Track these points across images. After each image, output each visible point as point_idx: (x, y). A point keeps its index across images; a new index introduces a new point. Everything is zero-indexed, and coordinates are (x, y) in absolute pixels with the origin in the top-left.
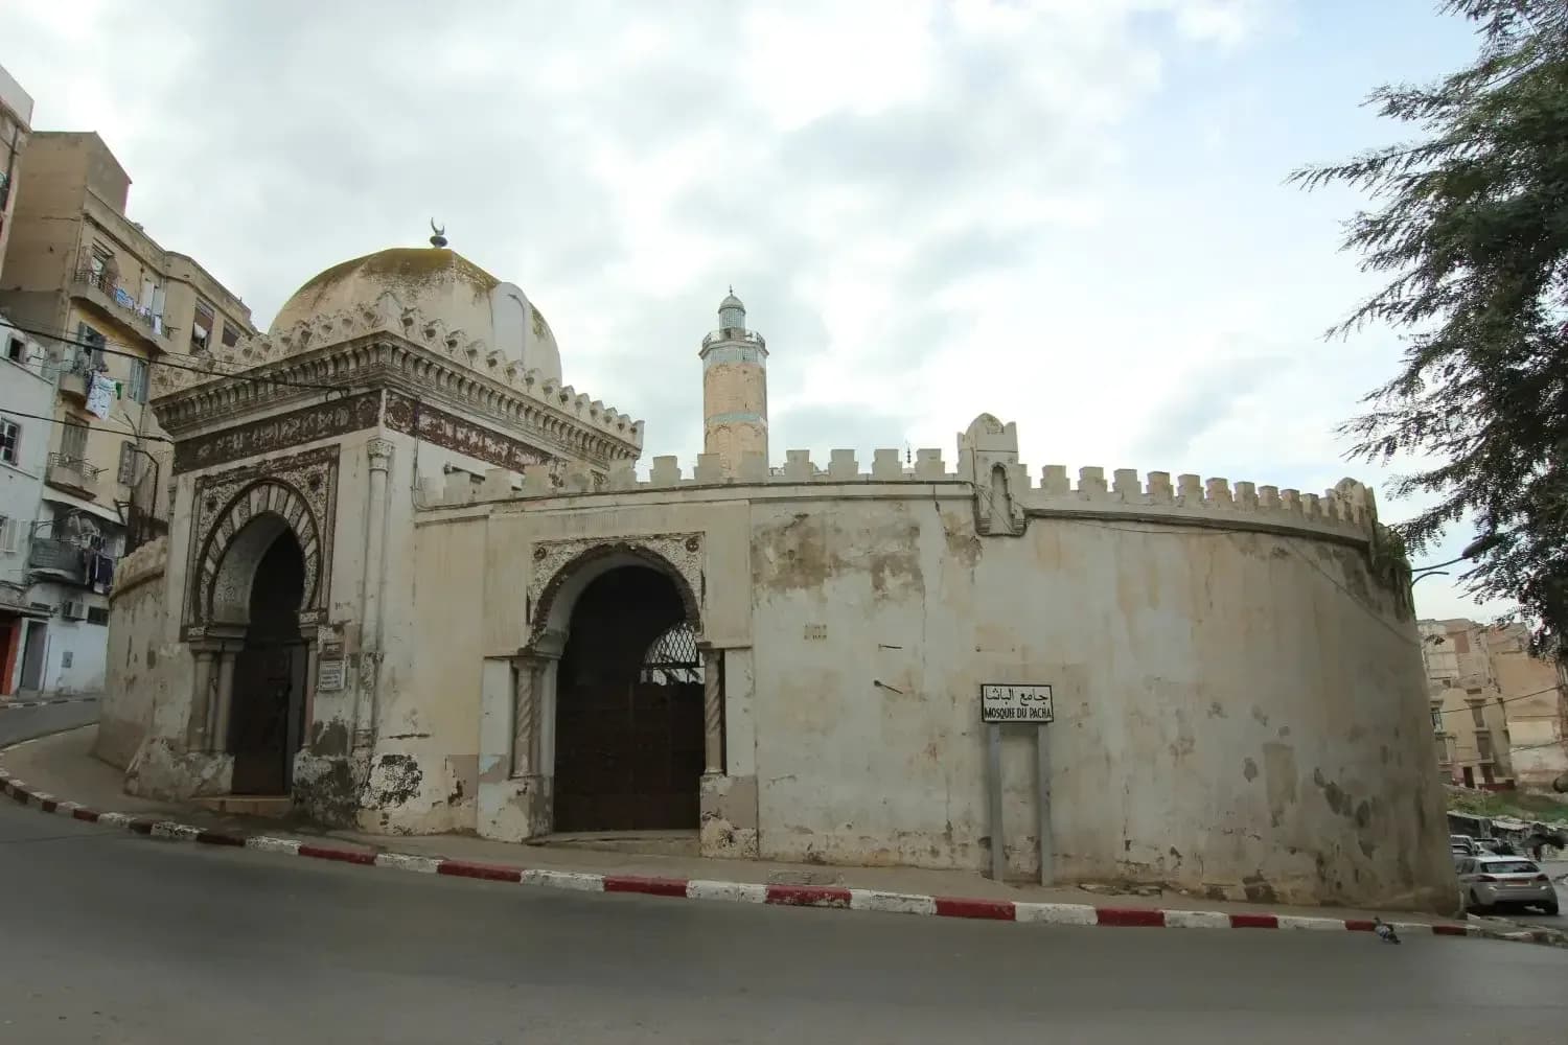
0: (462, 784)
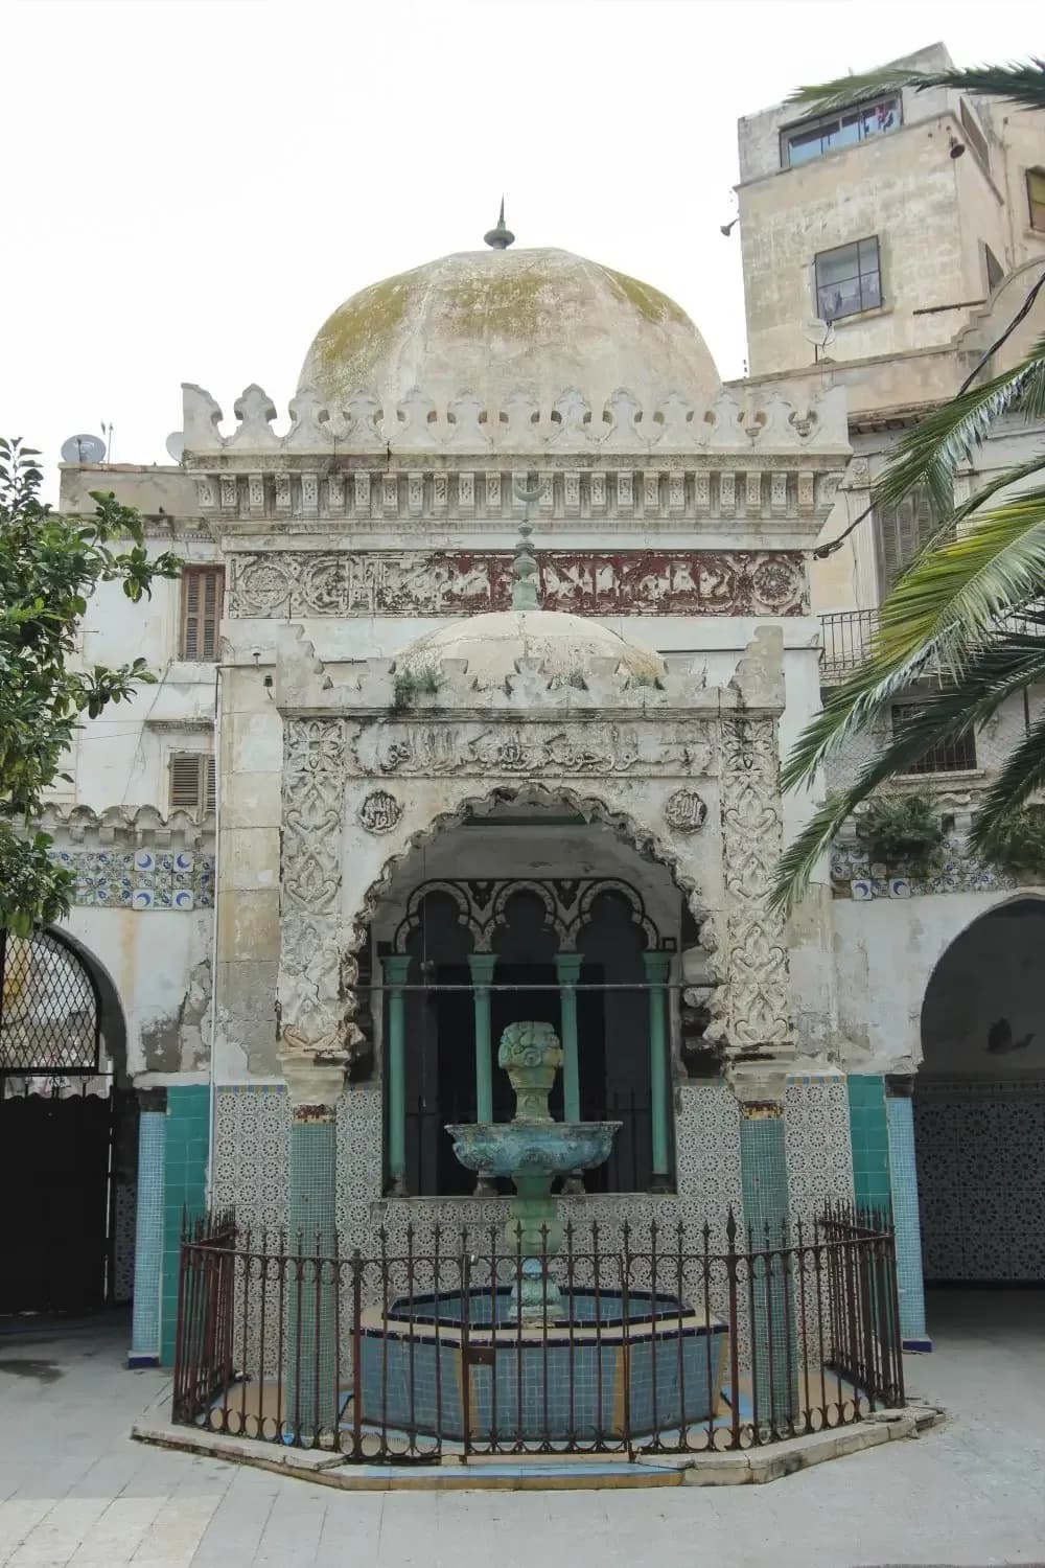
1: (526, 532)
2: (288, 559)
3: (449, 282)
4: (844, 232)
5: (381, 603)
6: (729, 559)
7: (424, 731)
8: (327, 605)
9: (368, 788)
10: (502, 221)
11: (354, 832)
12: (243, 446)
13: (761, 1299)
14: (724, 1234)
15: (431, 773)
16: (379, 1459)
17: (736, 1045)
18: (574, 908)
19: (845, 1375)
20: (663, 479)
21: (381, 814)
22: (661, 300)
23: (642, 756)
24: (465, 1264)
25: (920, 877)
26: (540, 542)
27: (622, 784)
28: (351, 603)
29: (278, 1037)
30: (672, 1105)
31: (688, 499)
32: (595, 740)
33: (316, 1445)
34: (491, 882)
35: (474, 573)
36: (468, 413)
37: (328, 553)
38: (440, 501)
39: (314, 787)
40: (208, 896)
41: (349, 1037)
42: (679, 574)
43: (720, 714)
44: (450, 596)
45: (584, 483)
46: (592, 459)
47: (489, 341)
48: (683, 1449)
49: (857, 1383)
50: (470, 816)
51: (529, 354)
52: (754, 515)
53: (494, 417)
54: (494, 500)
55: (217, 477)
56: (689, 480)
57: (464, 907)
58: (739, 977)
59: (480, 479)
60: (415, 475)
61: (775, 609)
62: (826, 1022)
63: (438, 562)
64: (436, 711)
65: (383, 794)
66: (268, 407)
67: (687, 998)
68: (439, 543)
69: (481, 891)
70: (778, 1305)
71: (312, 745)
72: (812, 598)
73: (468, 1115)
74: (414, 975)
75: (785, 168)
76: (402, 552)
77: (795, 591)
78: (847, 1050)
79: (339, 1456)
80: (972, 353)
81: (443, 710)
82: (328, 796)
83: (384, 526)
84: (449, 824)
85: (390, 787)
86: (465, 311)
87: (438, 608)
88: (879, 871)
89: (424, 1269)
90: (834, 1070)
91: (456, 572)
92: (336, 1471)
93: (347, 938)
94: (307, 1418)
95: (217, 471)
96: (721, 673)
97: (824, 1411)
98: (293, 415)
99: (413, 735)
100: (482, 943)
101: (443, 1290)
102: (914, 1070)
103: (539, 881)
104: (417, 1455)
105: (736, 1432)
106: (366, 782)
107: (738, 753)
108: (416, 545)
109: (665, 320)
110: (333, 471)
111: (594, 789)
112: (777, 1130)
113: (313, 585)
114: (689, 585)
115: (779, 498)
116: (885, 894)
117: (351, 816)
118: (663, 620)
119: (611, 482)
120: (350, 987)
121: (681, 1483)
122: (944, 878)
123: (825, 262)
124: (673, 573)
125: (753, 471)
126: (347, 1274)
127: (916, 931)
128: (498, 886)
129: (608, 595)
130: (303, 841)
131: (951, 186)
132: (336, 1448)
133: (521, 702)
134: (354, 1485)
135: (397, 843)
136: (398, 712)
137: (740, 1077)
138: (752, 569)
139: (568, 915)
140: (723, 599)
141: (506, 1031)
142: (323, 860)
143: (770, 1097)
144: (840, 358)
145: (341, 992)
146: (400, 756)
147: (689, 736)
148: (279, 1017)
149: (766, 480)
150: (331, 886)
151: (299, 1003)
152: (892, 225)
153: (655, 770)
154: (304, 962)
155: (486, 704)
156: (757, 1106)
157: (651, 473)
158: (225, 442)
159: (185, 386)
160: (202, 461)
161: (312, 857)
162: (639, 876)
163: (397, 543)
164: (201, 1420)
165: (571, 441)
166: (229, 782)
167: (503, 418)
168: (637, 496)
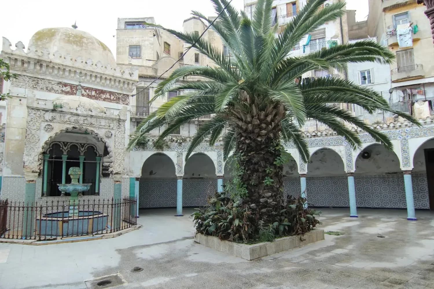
1: (80, 82)
2: (26, 77)
3: (65, 32)
4: (135, 43)
5: (47, 89)
6: (116, 94)
7: (59, 114)
8: (35, 88)
9: (46, 123)
10: (75, 24)
11: (43, 131)
12: (18, 53)
13: (116, 211)
14: (111, 201)
15: (60, 122)
16: (45, 240)
17: (115, 172)
18: (84, 148)
19: (126, 222)
20: (106, 78)
21: (49, 128)
22: (107, 47)
23: (101, 124)
24: (63, 207)
25: (144, 148)
26: (82, 85)
27: (97, 129)
28: (40, 88)
29: (24, 167)
30: (100, 182)
31: (110, 83)
32: (93, 121)
33: (30, 239)
34: (67, 143)
35: (67, 87)
36: (68, 58)
37: (35, 78)
38: (61, 73)
39: (34, 122)
40: (3, 140)
41: (40, 168)
42: (107, 95)
43: (116, 119)
44: (62, 91)
45: (91, 75)
46: (93, 72)
47: (73, 45)
48: (102, 234)
49: (128, 222)
50: (67, 131)
51: (81, 50)
52: (121, 87)
53: (74, 60)
54: (72, 75)
55: (10, 58)
56: (110, 79)
57: (62, 146)
58: (116, 161)
59: (70, 71)
60: (56, 67)
61: (124, 103)
62: (127, 169)
63: (60, 84)
64: (62, 111)
65: (50, 125)
66: (23, 46)
67: (104, 165)
68: (60, 80)
69: (65, 144)
70: (119, 211)
71: (34, 114)
72: (130, 103)
73: (60, 182)
74: (51, 157)
75: (125, 29)
76: (52, 80)
77: (127, 101)
78: (129, 174)
79: (35, 240)
80: (154, 68)
81: (63, 111)
82: (38, 124)
83: (48, 75)
84: (63, 132)
85: (51, 124)
86: (68, 39)
87: (59, 92)
88: (137, 147)
89: (50, 208)
90: (127, 177)
91: (64, 86)
92: (36, 243)
93: (41, 150)
94: (28, 234)
95: (10, 56)
96: (116, 113)
97: (125, 227)
98: (29, 49)
99: (57, 115)
100: (65, 153)
101: (53, 212)
102: (140, 177)
103: (77, 143)
104: (52, 239)
105: (111, 230)
106: (46, 122)
107: (118, 126)
108: (56, 80)
109: (107, 51)
110: (38, 62)
111: (92, 129)
112: (120, 185)
113: (32, 83)
114: (109, 97)
115: (126, 86)
116: (138, 150)
117: (42, 128)
118: (104, 102)
119: (96, 76)
120: (40, 159)
121: (102, 239)
122: (147, 149)
123: (131, 47)
124: (106, 94)
125: (122, 80)
126: (39, 209)
127: (142, 156)
128: (69, 143)
129: (94, 96)
130: (31, 132)
131: (153, 41)
132: (35, 239)
133: (79, 112)
134: (40, 245)
135: (52, 134)
136: (54, 110)
137: (115, 177)
138: (120, 96)
139: (82, 149)
140: (115, 100)
141: (70, 168)
142: (36, 136)
143: (120, 180)
144: (133, 64)
145: (38, 160)
146: (53, 119)
147: (110, 122)
148: (24, 164)
149: (124, 82)
150: (37, 140)
151: (29, 161)
152: (143, 44)
153: (104, 127)
154: (30, 154)
155: (72, 112)
156: (117, 181)
157: (104, 77)
158: (12, 51)
159: (4, 38)
160: (6, 53)
161: (33, 135)
162: (96, 144)
163: (51, 79)
164: (3, 236)
165: (88, 68)
166: (9, 118)
167: (76, 60)
168: (101, 80)
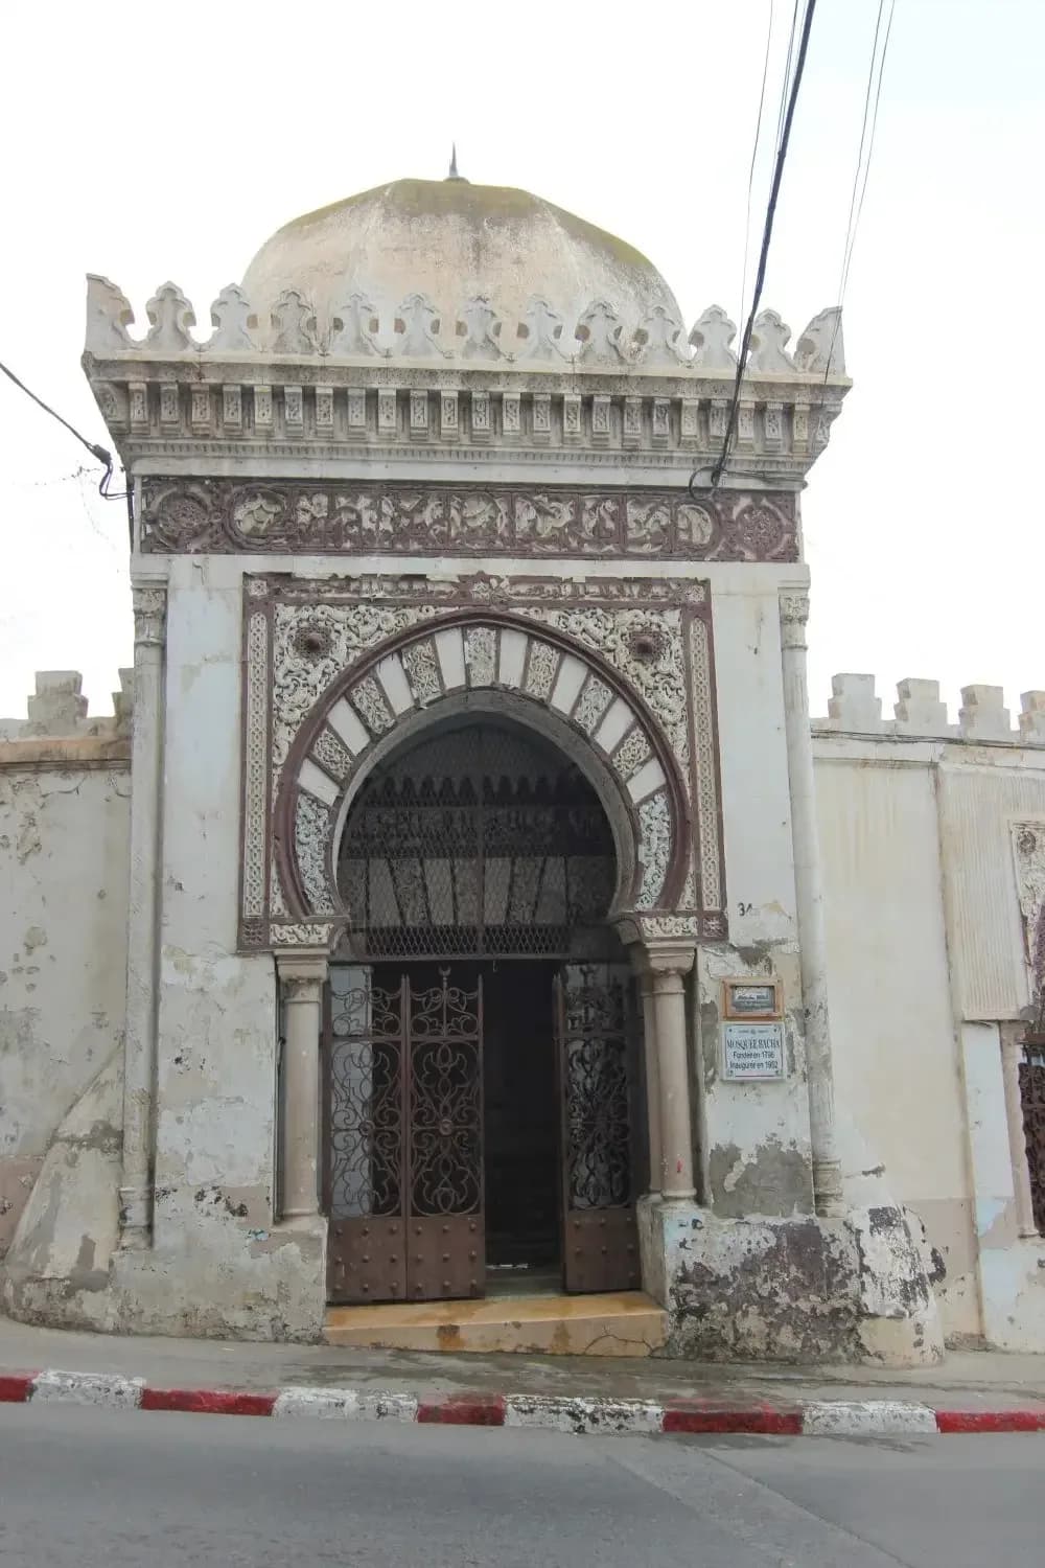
0: (941, 1253)
